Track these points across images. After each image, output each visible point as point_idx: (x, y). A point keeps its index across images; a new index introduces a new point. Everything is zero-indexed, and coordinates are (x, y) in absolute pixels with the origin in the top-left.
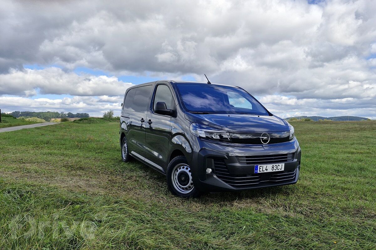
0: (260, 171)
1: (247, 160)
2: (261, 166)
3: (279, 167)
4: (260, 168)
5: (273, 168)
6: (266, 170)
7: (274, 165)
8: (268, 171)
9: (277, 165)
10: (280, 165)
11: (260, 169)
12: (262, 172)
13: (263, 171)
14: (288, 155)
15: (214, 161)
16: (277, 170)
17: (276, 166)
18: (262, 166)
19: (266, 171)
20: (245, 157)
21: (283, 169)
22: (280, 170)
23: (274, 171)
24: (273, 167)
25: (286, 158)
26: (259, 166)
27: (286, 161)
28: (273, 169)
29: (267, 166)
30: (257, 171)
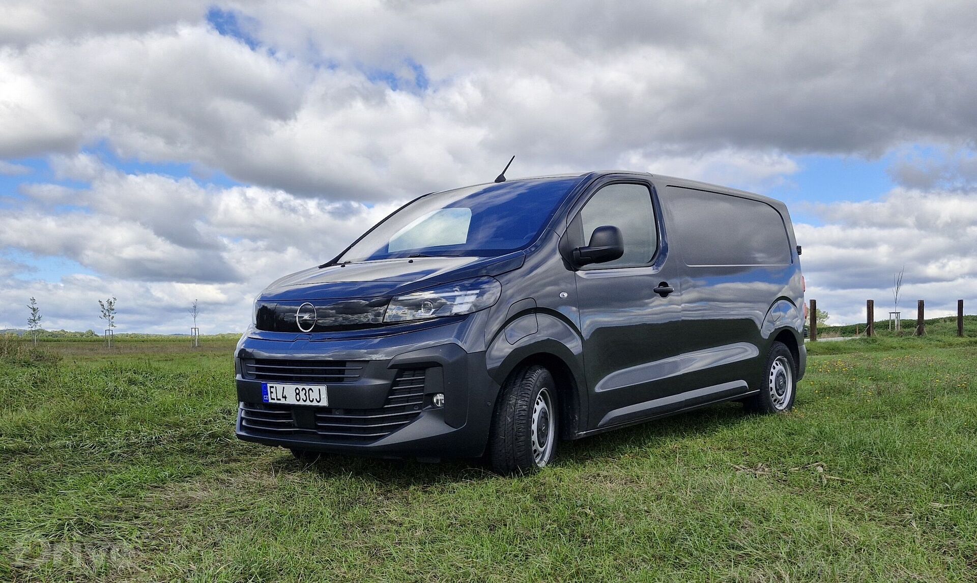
0: (272, 399)
1: (258, 369)
2: (273, 387)
3: (314, 395)
4: (272, 390)
5: (297, 394)
6: (283, 397)
7: (300, 387)
8: (288, 402)
9: (307, 387)
10: (315, 388)
11: (271, 392)
12: (276, 401)
13: (277, 399)
14: (348, 364)
16: (308, 403)
17: (304, 391)
18: (274, 385)
19: (283, 401)
20: (255, 362)
21: (324, 403)
22: (315, 403)
23: (301, 403)
24: (297, 392)
25: (342, 372)
26: (269, 385)
27: (340, 380)
28: (298, 399)
29: (284, 388)
30: (268, 398)
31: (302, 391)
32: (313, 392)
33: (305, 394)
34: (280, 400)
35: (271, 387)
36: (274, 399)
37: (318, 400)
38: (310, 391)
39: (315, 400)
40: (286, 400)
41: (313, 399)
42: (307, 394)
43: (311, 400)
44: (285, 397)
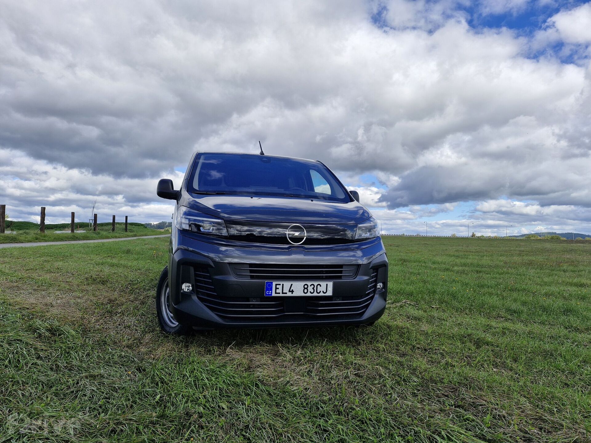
0: (276, 293)
1: (251, 271)
2: (280, 284)
3: (322, 288)
4: (278, 286)
5: (305, 288)
6: (290, 291)
7: (309, 283)
8: (295, 294)
9: (316, 284)
10: (323, 284)
11: (276, 288)
12: (281, 295)
13: (283, 293)
14: (344, 266)
15: (195, 271)
16: (315, 294)
17: (313, 286)
18: (281, 283)
19: (289, 294)
20: (248, 266)
21: (330, 293)
22: (322, 294)
23: (309, 294)
24: (306, 286)
25: (341, 272)
26: (274, 284)
27: (340, 277)
28: (306, 291)
29: (292, 285)
30: (272, 293)
31: (311, 286)
32: (321, 286)
33: (313, 288)
34: (286, 293)
35: (276, 285)
36: (279, 293)
37: (325, 292)
38: (319, 286)
39: (322, 292)
40: (292, 293)
41: (320, 291)
42: (315, 288)
43: (318, 291)
44: (292, 292)
